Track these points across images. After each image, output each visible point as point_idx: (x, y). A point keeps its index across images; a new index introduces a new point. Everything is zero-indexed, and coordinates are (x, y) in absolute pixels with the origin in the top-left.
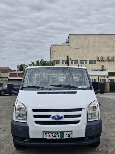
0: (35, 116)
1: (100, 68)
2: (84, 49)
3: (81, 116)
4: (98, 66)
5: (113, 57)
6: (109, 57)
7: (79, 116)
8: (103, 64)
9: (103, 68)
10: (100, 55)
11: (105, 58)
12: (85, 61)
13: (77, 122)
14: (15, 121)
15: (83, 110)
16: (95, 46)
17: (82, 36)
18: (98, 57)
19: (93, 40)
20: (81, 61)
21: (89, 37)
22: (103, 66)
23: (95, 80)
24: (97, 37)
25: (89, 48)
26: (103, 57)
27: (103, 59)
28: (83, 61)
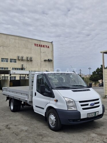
0: (82, 105)
1: (20, 67)
2: (4, 47)
3: (100, 103)
4: (18, 65)
5: (31, 58)
6: (28, 58)
7: (98, 103)
8: (22, 64)
9: (23, 67)
10: (20, 55)
11: (25, 58)
12: (6, 59)
13: (98, 106)
14: (68, 110)
15: (99, 99)
16: (15, 46)
17: (3, 35)
18: (19, 57)
19: (13, 41)
20: (2, 59)
21: (10, 37)
22: (23, 65)
23: (15, 77)
24: (17, 38)
25: (10, 47)
26: (22, 57)
27: (22, 59)
28: (4, 59)
